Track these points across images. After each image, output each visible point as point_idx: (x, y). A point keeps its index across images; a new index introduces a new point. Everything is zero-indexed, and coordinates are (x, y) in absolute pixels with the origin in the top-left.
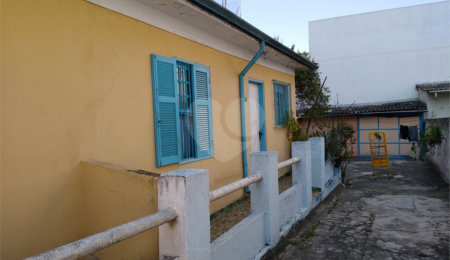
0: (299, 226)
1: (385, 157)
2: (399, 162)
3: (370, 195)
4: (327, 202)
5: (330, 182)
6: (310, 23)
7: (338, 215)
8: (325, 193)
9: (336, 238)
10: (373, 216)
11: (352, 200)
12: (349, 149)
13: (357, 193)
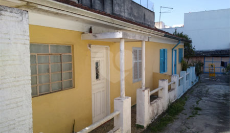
0: (189, 90)
1: (214, 73)
2: (220, 75)
3: (208, 85)
4: (195, 86)
5: (195, 80)
6: (185, 14)
7: (198, 89)
8: (194, 83)
9: (199, 93)
10: (208, 89)
11: (202, 86)
12: (202, 70)
13: (204, 84)
